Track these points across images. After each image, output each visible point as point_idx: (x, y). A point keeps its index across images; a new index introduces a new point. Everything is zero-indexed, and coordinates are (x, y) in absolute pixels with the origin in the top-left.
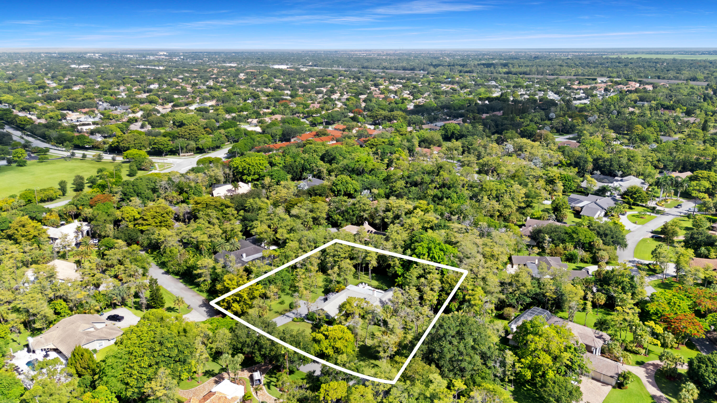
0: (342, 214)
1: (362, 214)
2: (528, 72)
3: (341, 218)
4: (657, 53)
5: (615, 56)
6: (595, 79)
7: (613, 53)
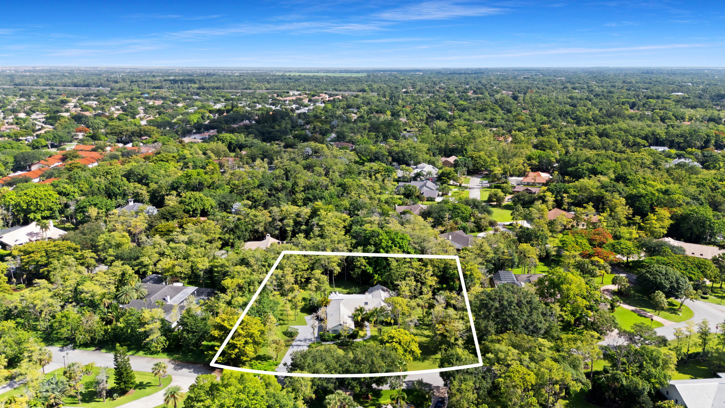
0: (232, 231)
1: (256, 227)
2: (222, 86)
3: (232, 237)
4: (307, 72)
5: (280, 74)
6: (288, 93)
7: (280, 71)
